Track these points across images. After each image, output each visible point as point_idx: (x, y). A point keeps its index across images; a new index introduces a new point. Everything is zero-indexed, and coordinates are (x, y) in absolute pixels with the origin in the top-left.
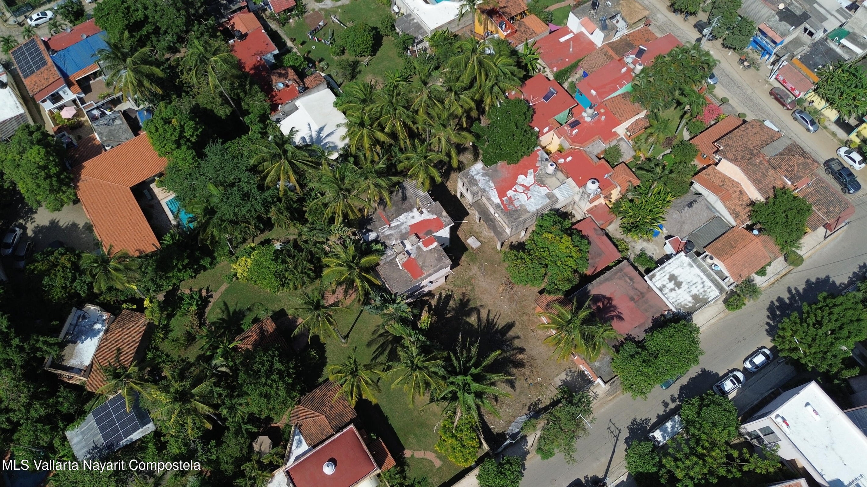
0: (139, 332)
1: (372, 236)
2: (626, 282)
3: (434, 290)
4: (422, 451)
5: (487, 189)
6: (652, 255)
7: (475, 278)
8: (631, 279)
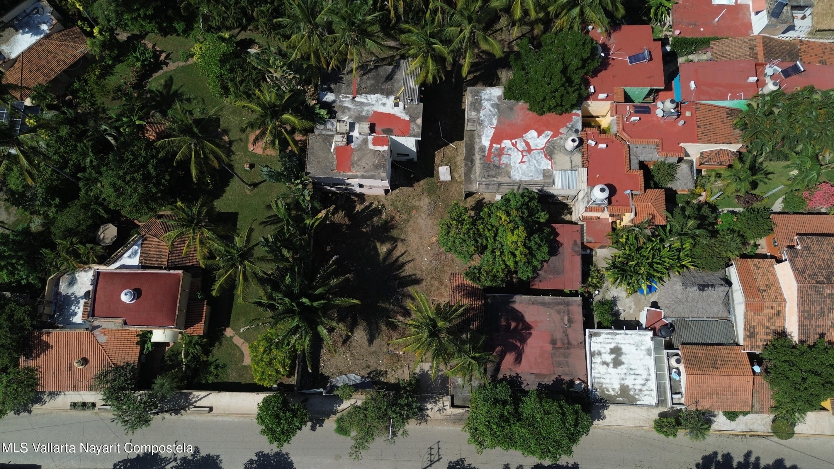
0: (75, 56)
1: (329, 97)
2: (562, 320)
3: (368, 196)
4: (242, 340)
5: (486, 123)
6: (621, 311)
7: (417, 211)
8: (570, 321)
